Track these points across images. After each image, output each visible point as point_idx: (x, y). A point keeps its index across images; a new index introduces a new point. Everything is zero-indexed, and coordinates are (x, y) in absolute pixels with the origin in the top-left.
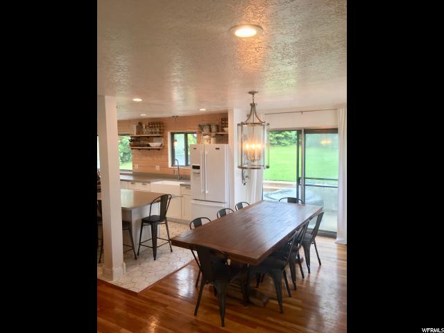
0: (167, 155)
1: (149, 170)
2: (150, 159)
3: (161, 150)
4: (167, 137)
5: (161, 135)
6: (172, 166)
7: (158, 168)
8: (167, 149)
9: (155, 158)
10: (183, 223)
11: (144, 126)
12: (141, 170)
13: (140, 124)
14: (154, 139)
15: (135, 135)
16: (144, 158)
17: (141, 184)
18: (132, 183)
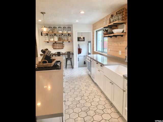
5: (124, 22)
7: (120, 53)
17: (100, 65)
18: (97, 63)
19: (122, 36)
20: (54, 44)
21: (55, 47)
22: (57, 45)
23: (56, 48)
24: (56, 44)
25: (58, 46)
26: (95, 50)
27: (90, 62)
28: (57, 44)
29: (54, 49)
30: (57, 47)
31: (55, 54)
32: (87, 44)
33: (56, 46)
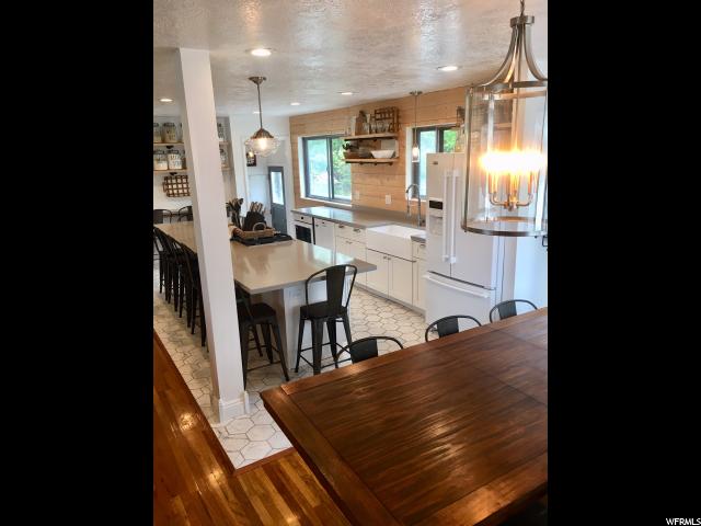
0: (404, 174)
1: (375, 203)
2: (378, 181)
3: (394, 164)
4: (404, 137)
5: (394, 135)
6: (414, 196)
7: (388, 200)
8: (404, 163)
9: (385, 181)
10: (416, 313)
11: (368, 116)
12: (364, 202)
13: (362, 114)
14: (384, 143)
15: (354, 137)
16: (368, 180)
17: (352, 229)
18: (341, 227)
19: (391, 164)
20: (166, 178)
21: (173, 189)
22: (177, 184)
23: (175, 191)
24: (174, 181)
25: (180, 186)
26: (303, 195)
27: (309, 230)
28: (176, 178)
29: (169, 195)
30: (177, 189)
31: (171, 215)
32: (264, 178)
33: (175, 186)
